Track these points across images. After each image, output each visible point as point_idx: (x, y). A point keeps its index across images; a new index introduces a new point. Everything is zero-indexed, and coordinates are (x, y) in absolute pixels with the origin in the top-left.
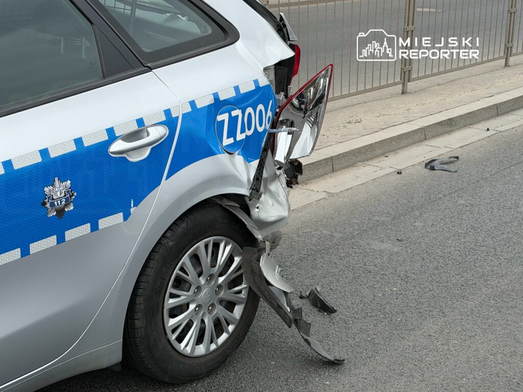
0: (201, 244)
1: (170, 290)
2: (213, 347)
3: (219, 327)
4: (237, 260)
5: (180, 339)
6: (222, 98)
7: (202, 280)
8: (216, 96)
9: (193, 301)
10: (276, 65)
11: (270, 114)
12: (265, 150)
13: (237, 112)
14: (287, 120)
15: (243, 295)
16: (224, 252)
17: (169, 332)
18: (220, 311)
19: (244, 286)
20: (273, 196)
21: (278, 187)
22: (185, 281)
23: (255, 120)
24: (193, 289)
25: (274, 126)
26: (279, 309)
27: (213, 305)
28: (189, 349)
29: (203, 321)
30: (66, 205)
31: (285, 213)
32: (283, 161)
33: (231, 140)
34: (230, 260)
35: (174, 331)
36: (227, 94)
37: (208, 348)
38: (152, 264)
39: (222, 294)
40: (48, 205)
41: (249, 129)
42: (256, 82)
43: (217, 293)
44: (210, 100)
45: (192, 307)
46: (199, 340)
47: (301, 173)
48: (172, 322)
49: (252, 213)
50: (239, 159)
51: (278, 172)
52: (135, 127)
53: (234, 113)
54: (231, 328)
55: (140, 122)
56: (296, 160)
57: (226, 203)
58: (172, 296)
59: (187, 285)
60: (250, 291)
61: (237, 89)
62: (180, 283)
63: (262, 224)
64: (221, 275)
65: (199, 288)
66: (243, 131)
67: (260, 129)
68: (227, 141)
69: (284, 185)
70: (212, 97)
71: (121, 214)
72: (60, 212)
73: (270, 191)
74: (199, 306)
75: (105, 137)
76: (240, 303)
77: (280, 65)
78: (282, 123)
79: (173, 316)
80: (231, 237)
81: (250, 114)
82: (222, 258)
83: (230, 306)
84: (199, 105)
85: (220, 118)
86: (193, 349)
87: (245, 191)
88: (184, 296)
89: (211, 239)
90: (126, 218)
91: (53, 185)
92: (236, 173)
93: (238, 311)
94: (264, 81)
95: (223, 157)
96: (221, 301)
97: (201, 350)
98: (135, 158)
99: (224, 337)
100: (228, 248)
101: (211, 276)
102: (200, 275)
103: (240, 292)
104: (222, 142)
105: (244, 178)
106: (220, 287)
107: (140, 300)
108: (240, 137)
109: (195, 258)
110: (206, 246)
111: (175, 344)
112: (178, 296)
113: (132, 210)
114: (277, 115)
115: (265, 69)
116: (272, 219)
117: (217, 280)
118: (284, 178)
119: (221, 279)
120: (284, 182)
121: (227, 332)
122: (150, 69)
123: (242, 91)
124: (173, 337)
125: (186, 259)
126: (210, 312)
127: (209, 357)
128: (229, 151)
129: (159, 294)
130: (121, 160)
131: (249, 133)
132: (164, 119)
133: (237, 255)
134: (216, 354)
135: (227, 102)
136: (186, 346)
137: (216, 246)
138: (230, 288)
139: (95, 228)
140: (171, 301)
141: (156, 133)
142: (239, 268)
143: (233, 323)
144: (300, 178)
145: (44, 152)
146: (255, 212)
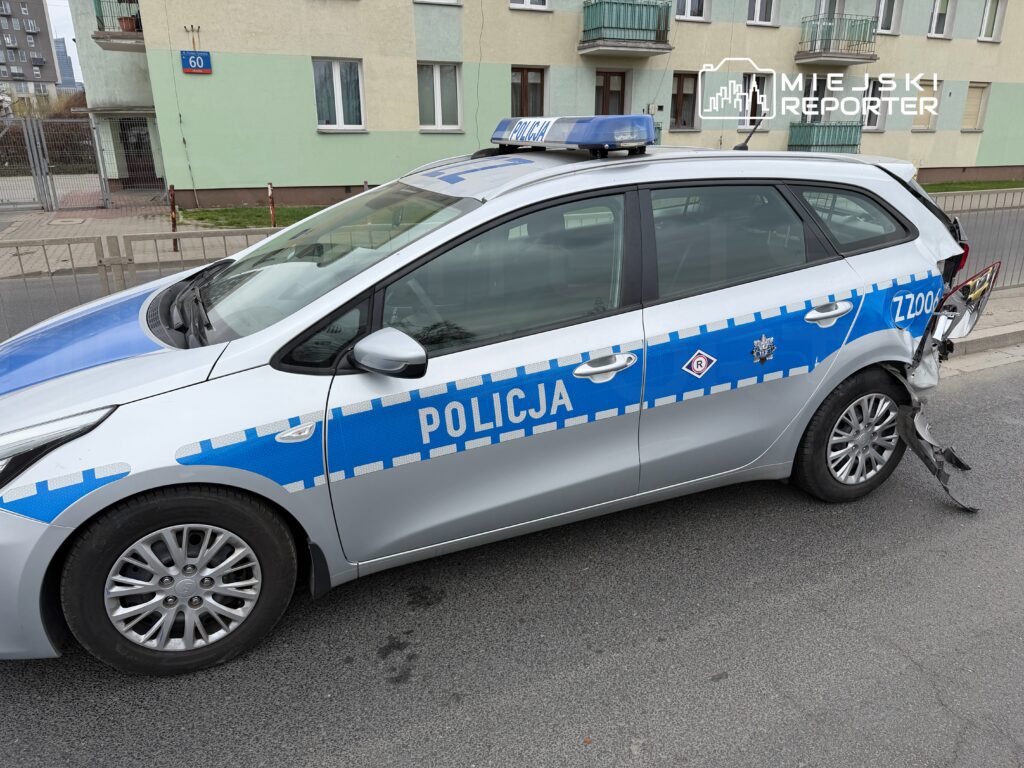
0: (865, 398)
1: (835, 430)
2: (862, 479)
3: (869, 465)
4: (892, 414)
5: (837, 469)
6: (899, 283)
7: (862, 426)
8: (895, 282)
9: (851, 441)
10: (947, 260)
11: (937, 299)
12: (928, 329)
13: (909, 296)
14: (950, 306)
15: (893, 443)
16: (883, 407)
17: (829, 462)
18: (872, 453)
19: (894, 436)
20: (927, 368)
21: (931, 360)
22: (848, 425)
23: (924, 303)
24: (853, 432)
25: (937, 310)
26: (925, 459)
27: (867, 447)
28: (843, 477)
29: (857, 458)
30: (767, 356)
31: (934, 382)
32: (940, 339)
33: (902, 318)
34: (886, 414)
35: (833, 461)
36: (904, 280)
37: (858, 479)
38: (824, 407)
39: (876, 439)
40: (755, 354)
41: (918, 310)
42: (930, 272)
43: (872, 438)
44: (889, 285)
45: (850, 445)
46: (852, 472)
47: (952, 351)
48: (833, 455)
49: (908, 378)
50: (907, 334)
51: (934, 348)
52: (827, 301)
53: (908, 297)
54: (879, 467)
55: (832, 298)
56: (949, 340)
57: (890, 368)
58: (836, 435)
59: (848, 429)
60: (900, 440)
61: (912, 277)
62: (844, 426)
63: (917, 389)
64: (877, 425)
65: (858, 432)
66: (913, 312)
67: (927, 312)
68: (899, 319)
69: (937, 360)
70: (891, 282)
71: (807, 367)
72: (763, 360)
73: (924, 363)
74: (856, 446)
75: (804, 307)
76: (889, 449)
77: (949, 261)
78: (945, 308)
79: (834, 449)
80: (890, 395)
81: (921, 298)
82: (881, 410)
83: (881, 450)
84: (881, 288)
85: (895, 299)
86: (846, 478)
87: (908, 360)
88: (845, 437)
89: (874, 395)
90: (810, 370)
91: (761, 339)
92: (903, 344)
93: (887, 455)
94: (936, 272)
95: (895, 331)
96: (874, 445)
97: (853, 480)
98: (823, 325)
99: (872, 473)
100: (886, 404)
101: (869, 424)
102: (860, 422)
103: (890, 440)
104: (894, 317)
105: (910, 349)
106: (875, 434)
107: (810, 434)
108: (910, 316)
109: (859, 409)
110: (869, 400)
111: (833, 471)
112: (841, 436)
113: (816, 365)
114: (942, 301)
115: (939, 262)
116: (924, 386)
117: (873, 428)
118: (937, 354)
119: (877, 428)
120: (937, 357)
121: (876, 470)
122: (844, 257)
123: (917, 279)
124: (832, 466)
125: (851, 408)
126: (864, 452)
127: (858, 487)
128: (900, 326)
129: (826, 431)
130: (813, 325)
131: (918, 313)
132: (850, 296)
133: (893, 411)
134: (862, 486)
135: (902, 287)
136: (842, 474)
137: (877, 401)
138: (883, 436)
139: (786, 374)
140: (835, 438)
141: (844, 307)
142: (893, 421)
143: (881, 464)
144: (950, 354)
145: (757, 315)
146: (911, 378)
